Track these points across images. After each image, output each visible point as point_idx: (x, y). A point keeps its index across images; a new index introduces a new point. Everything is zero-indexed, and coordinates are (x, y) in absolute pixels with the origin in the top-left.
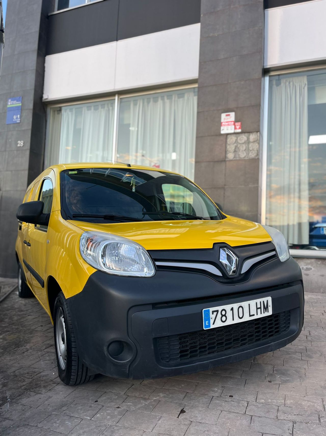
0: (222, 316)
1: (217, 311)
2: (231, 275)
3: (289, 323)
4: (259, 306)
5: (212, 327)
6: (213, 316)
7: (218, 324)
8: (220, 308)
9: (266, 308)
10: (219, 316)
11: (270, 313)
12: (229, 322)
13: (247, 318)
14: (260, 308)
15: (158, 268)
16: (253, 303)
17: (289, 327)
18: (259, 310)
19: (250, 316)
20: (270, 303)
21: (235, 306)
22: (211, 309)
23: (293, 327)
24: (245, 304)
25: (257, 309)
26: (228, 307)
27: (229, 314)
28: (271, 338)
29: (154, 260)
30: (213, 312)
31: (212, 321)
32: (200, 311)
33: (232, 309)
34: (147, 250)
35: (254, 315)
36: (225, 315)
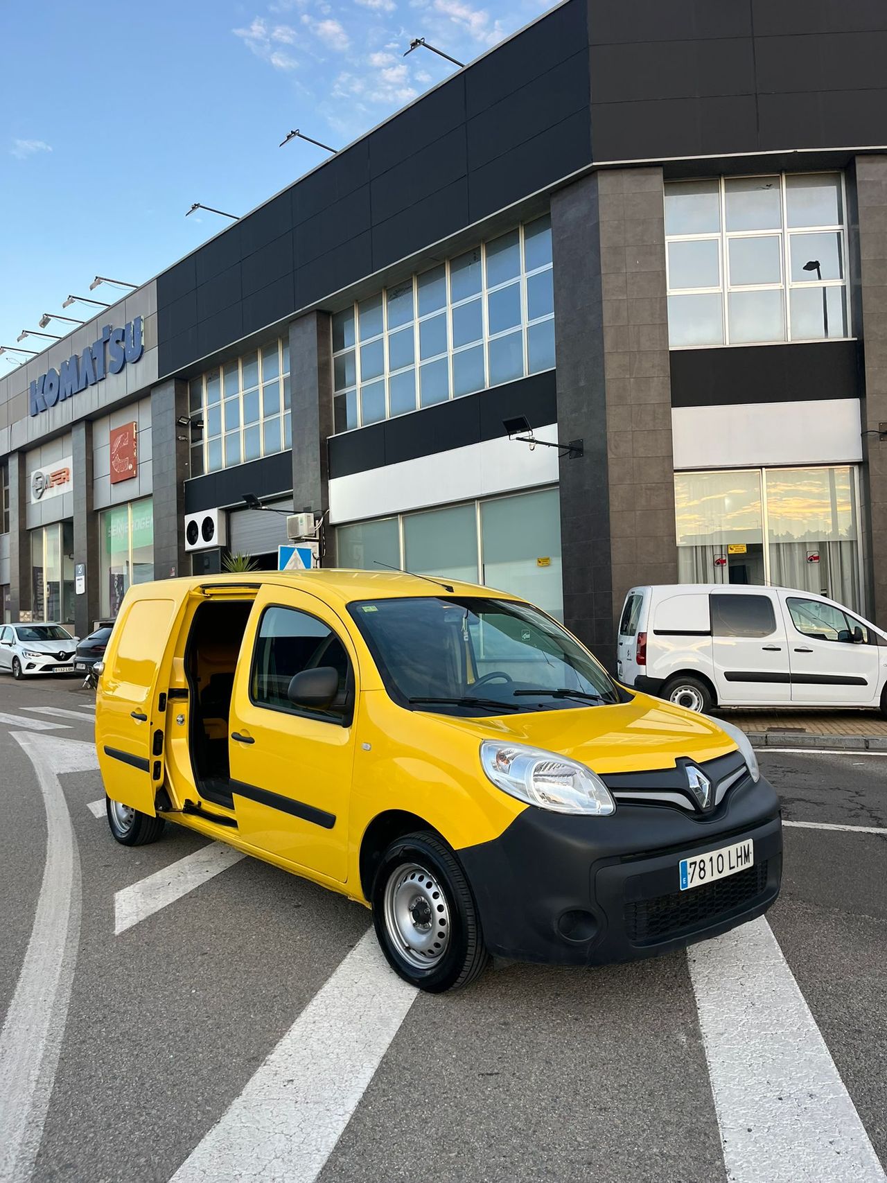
0: (701, 869)
1: (695, 863)
2: (705, 808)
3: (766, 878)
4: (739, 854)
5: (690, 886)
6: (690, 870)
7: (697, 882)
8: (697, 859)
9: (747, 856)
10: (697, 869)
11: (750, 864)
12: (708, 879)
13: (727, 873)
14: (741, 856)
15: (618, 801)
16: (732, 848)
17: (765, 883)
18: (740, 859)
19: (731, 868)
20: (751, 850)
21: (714, 854)
22: (689, 860)
23: (771, 883)
24: (724, 851)
25: (738, 857)
26: (706, 857)
27: (708, 868)
28: (749, 901)
29: (612, 789)
30: (691, 864)
31: (689, 878)
32: (676, 864)
33: (711, 860)
34: (599, 774)
35: (734, 867)
36: (703, 869)
